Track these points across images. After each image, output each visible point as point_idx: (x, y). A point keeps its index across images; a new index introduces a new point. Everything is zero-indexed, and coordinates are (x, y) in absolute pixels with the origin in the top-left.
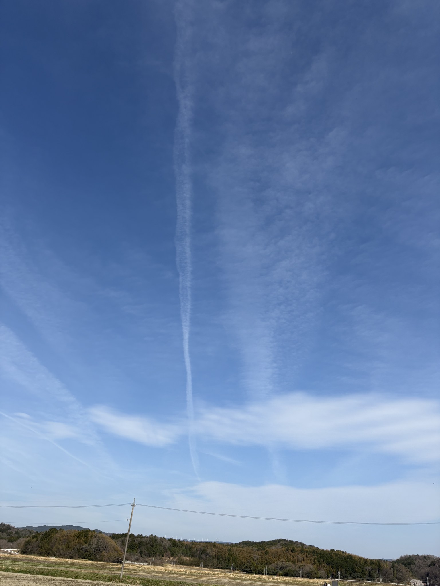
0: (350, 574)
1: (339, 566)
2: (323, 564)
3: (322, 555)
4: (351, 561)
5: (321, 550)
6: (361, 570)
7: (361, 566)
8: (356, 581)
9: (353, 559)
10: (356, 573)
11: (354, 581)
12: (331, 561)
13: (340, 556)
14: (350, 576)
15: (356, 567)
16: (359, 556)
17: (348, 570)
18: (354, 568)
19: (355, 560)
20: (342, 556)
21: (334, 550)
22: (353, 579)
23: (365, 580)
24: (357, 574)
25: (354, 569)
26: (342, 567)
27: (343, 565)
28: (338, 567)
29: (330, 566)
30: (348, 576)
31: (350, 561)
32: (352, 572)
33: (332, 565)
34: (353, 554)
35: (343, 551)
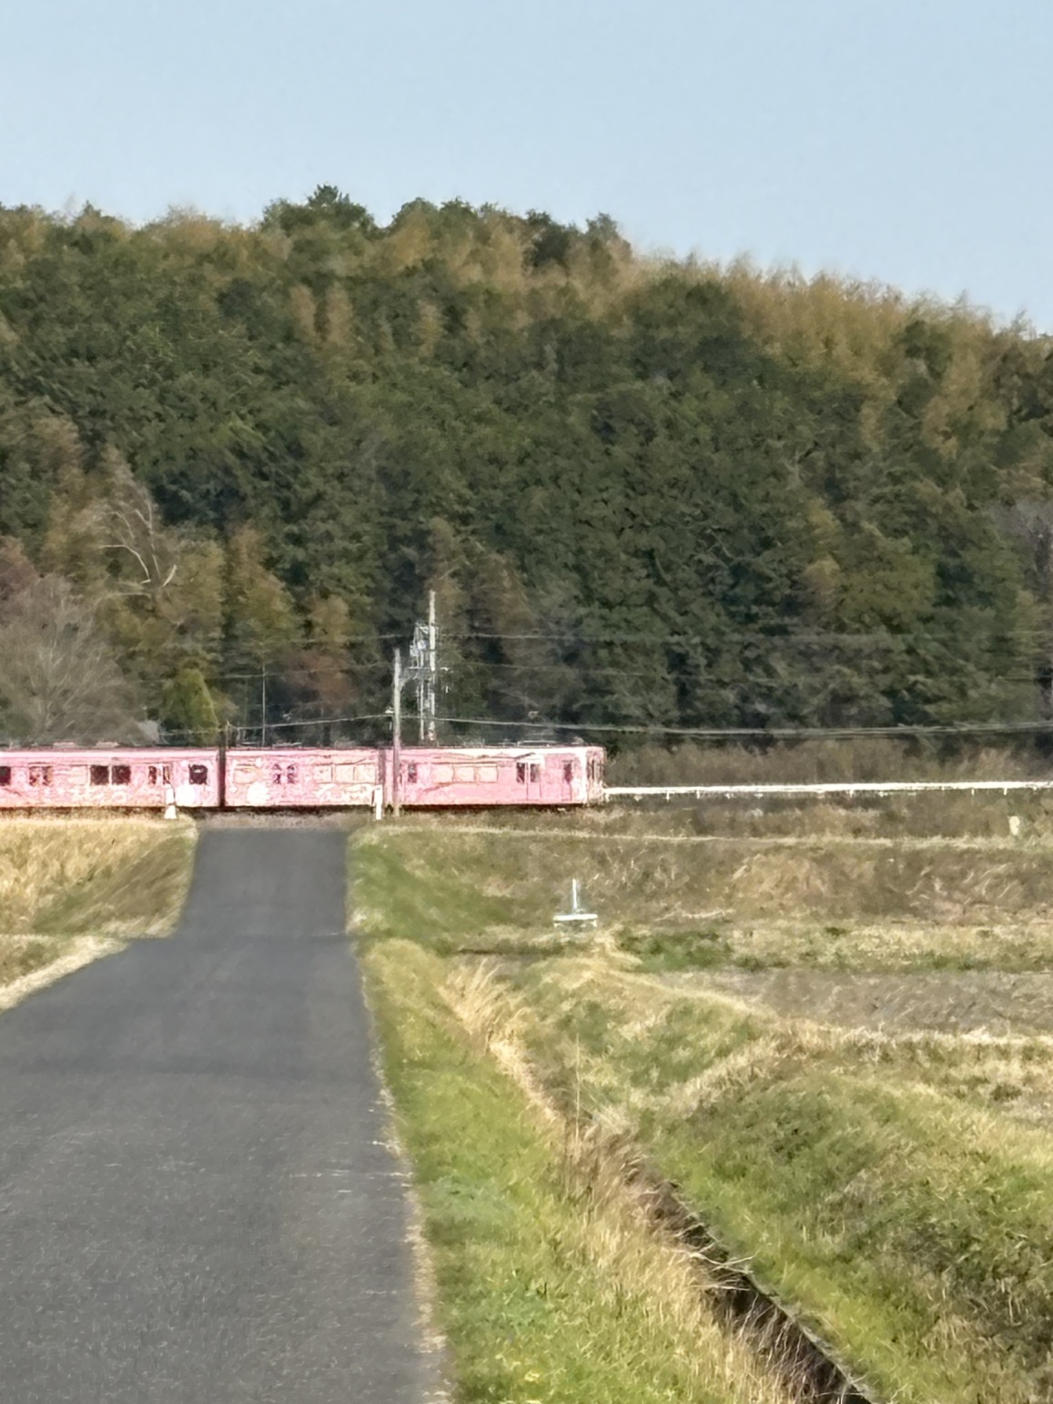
0: (678, 661)
1: (440, 525)
2: (81, 501)
3: (59, 336)
4: (721, 402)
5: (59, 236)
6: (925, 573)
7: (927, 488)
8: (804, 802)
9: (766, 372)
10: (808, 636)
11: (748, 802)
12: (253, 438)
13: (473, 322)
14: (664, 700)
15: (822, 517)
16: (909, 296)
17: (638, 581)
18: (767, 544)
19: (798, 387)
20: (522, 320)
21: (349, 214)
22: (737, 758)
23: (989, 757)
24: (835, 652)
25: (764, 562)
26: (501, 536)
27: (538, 496)
28: (420, 539)
29: (247, 537)
30: (631, 705)
31: (689, 408)
32: (713, 617)
33: (289, 512)
34: (763, 266)
35: (538, 221)
